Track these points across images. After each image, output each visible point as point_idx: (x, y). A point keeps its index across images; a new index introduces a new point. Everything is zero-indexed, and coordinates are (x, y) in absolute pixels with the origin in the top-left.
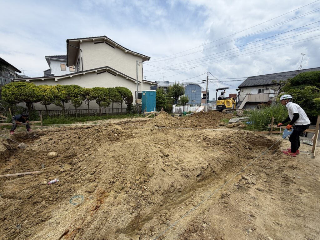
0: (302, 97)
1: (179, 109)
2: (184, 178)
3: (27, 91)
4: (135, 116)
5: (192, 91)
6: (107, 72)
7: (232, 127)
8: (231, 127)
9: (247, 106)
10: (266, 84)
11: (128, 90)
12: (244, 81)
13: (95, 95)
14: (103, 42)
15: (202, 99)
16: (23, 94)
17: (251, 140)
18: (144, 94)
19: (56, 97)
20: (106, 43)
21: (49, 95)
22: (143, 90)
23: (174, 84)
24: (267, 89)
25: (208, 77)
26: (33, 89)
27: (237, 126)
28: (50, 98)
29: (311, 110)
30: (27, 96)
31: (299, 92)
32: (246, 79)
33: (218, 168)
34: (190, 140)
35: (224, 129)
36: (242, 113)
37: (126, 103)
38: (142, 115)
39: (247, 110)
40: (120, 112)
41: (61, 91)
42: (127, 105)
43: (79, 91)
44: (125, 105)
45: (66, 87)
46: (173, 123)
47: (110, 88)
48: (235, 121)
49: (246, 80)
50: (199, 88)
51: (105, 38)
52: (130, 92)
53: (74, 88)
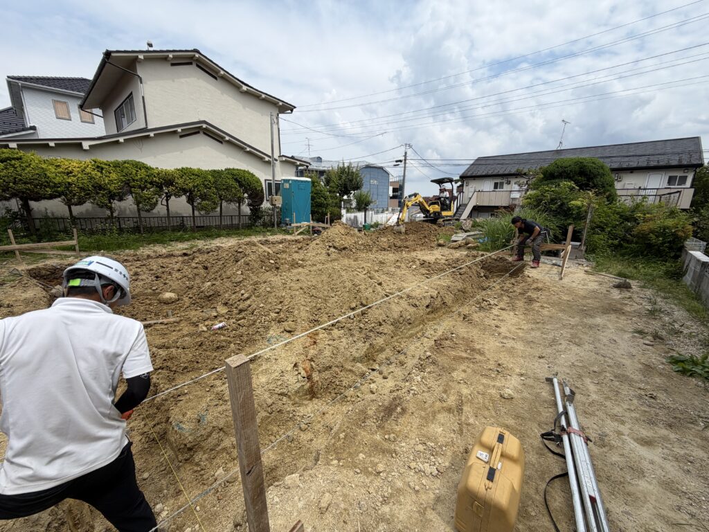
0: (556, 199)
1: (352, 218)
2: (412, 307)
3: (27, 173)
4: (268, 231)
5: (372, 181)
6: (201, 133)
7: (457, 248)
8: (455, 248)
9: (475, 214)
10: (506, 172)
11: (253, 175)
12: (468, 166)
13: (187, 184)
14: (191, 64)
15: (391, 198)
16: (21, 180)
17: (487, 265)
18: (287, 186)
19: (99, 187)
20: (198, 66)
21: (82, 184)
22: (284, 178)
23: (341, 165)
24: (509, 183)
25: (406, 153)
26: (42, 168)
27: (466, 245)
28: (84, 189)
29: (566, 220)
30: (31, 183)
31: (553, 191)
32: (472, 162)
33: (449, 299)
34: (399, 267)
35: (446, 251)
36: (470, 225)
37: (249, 205)
38: (284, 230)
39: (478, 220)
40: (234, 223)
41: (108, 174)
42: (251, 209)
43: (148, 176)
44: (246, 209)
45: (117, 165)
46: (360, 242)
47: (214, 171)
48: (461, 238)
49: (472, 165)
50: (386, 174)
51: (197, 55)
52: (258, 181)
53: (137, 167)
